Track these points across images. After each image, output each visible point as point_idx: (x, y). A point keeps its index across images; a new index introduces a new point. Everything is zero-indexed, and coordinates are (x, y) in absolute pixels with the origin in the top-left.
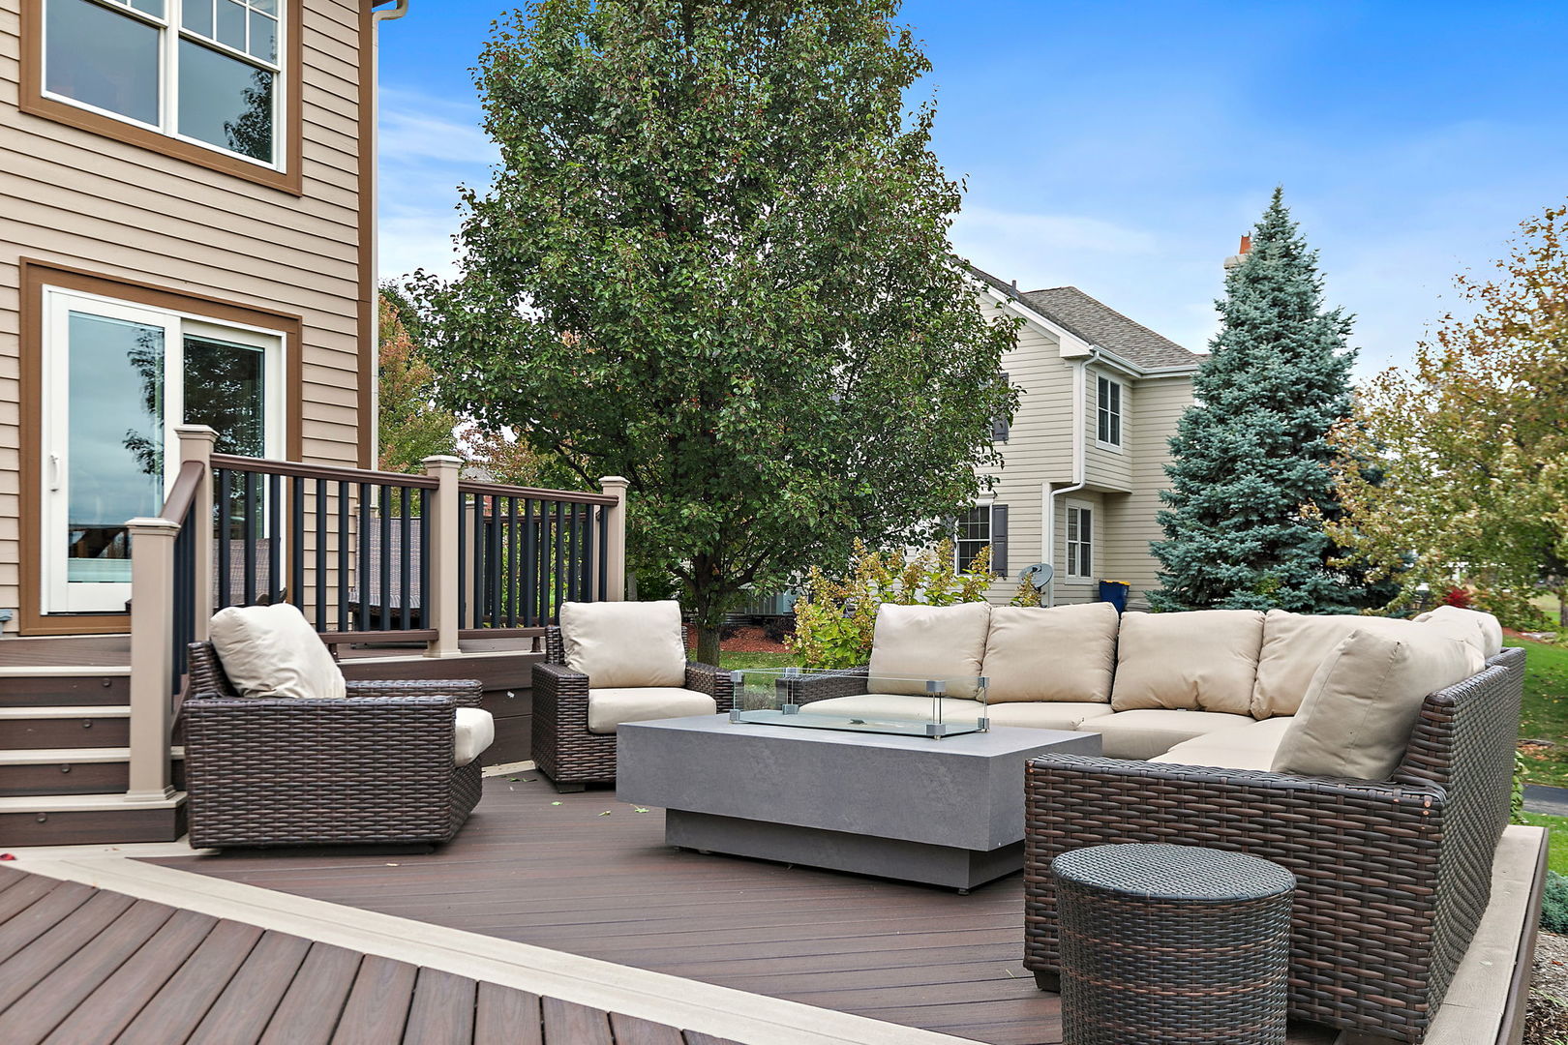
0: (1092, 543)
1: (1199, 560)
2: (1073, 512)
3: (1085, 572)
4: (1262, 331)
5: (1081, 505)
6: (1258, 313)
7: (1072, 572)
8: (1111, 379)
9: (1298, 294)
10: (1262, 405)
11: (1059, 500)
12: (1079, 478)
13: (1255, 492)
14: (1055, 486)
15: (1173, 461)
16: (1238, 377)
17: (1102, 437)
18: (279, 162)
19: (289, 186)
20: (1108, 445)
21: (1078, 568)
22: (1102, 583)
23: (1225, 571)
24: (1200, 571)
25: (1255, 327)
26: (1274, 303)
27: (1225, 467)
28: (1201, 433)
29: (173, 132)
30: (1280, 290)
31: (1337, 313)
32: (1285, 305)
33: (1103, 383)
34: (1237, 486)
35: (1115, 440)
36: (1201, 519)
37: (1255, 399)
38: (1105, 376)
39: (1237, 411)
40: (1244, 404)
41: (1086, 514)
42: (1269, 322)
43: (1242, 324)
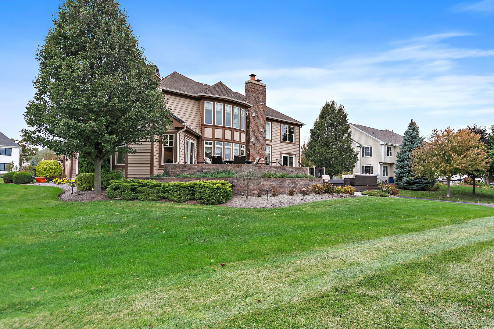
0: (388, 171)
1: (399, 173)
2: (384, 167)
3: (387, 175)
4: (408, 141)
5: (385, 165)
6: (408, 138)
7: (384, 175)
8: (389, 146)
9: (414, 135)
10: (409, 151)
11: (381, 165)
12: (384, 162)
13: (407, 164)
14: (380, 163)
15: (397, 159)
16: (405, 147)
17: (388, 155)
18: (294, 142)
19: (295, 144)
20: (389, 156)
21: (385, 175)
22: (390, 177)
23: (403, 175)
24: (400, 175)
25: (408, 140)
26: (411, 136)
27: (403, 161)
28: (399, 155)
29: (288, 142)
30: (412, 134)
31: (422, 137)
32: (412, 136)
33: (388, 147)
34: (404, 163)
35: (391, 155)
36: (400, 168)
37: (407, 150)
38: (388, 146)
39: (405, 152)
40: (406, 151)
41: (387, 167)
42: (410, 139)
43: (406, 140)
